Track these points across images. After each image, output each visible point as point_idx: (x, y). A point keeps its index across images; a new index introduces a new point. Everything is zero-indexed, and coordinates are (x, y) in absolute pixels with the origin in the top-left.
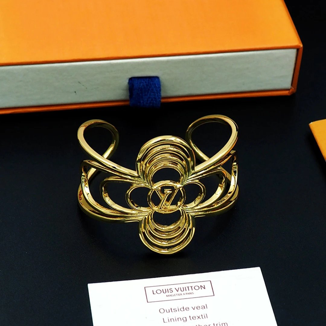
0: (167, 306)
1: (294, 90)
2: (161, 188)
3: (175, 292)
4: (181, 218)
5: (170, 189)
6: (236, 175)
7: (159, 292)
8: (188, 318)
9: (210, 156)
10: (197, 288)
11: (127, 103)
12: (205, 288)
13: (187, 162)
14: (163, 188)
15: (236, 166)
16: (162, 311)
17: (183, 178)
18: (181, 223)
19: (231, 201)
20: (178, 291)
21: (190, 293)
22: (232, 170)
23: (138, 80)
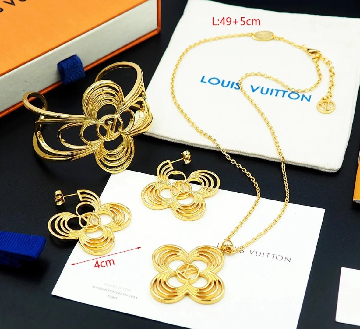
1: (160, 28)
4: (124, 140)
5: (111, 121)
11: (60, 83)
14: (106, 121)
23: (64, 62)
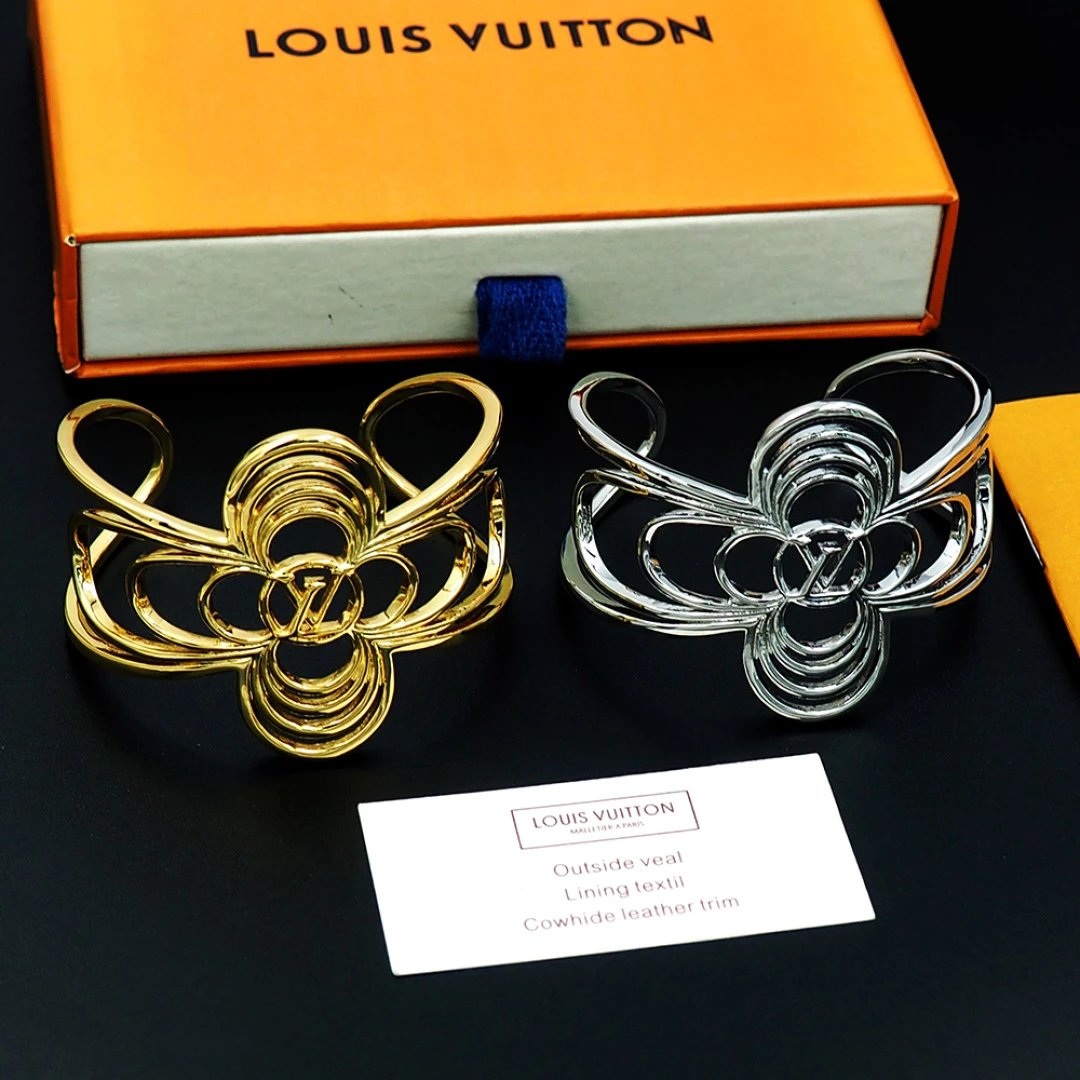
0: (575, 857)
1: (932, 321)
2: (295, 574)
3: (593, 821)
4: (356, 653)
5: (321, 578)
6: (501, 535)
7: (549, 821)
8: (632, 889)
9: (422, 485)
10: (651, 810)
11: (473, 350)
12: (672, 811)
13: (363, 499)
14: (301, 575)
15: (500, 509)
16: (561, 870)
17: (353, 542)
18: (357, 669)
19: (493, 607)
20: (600, 819)
21: (634, 824)
22: (491, 522)
23: (503, 285)
